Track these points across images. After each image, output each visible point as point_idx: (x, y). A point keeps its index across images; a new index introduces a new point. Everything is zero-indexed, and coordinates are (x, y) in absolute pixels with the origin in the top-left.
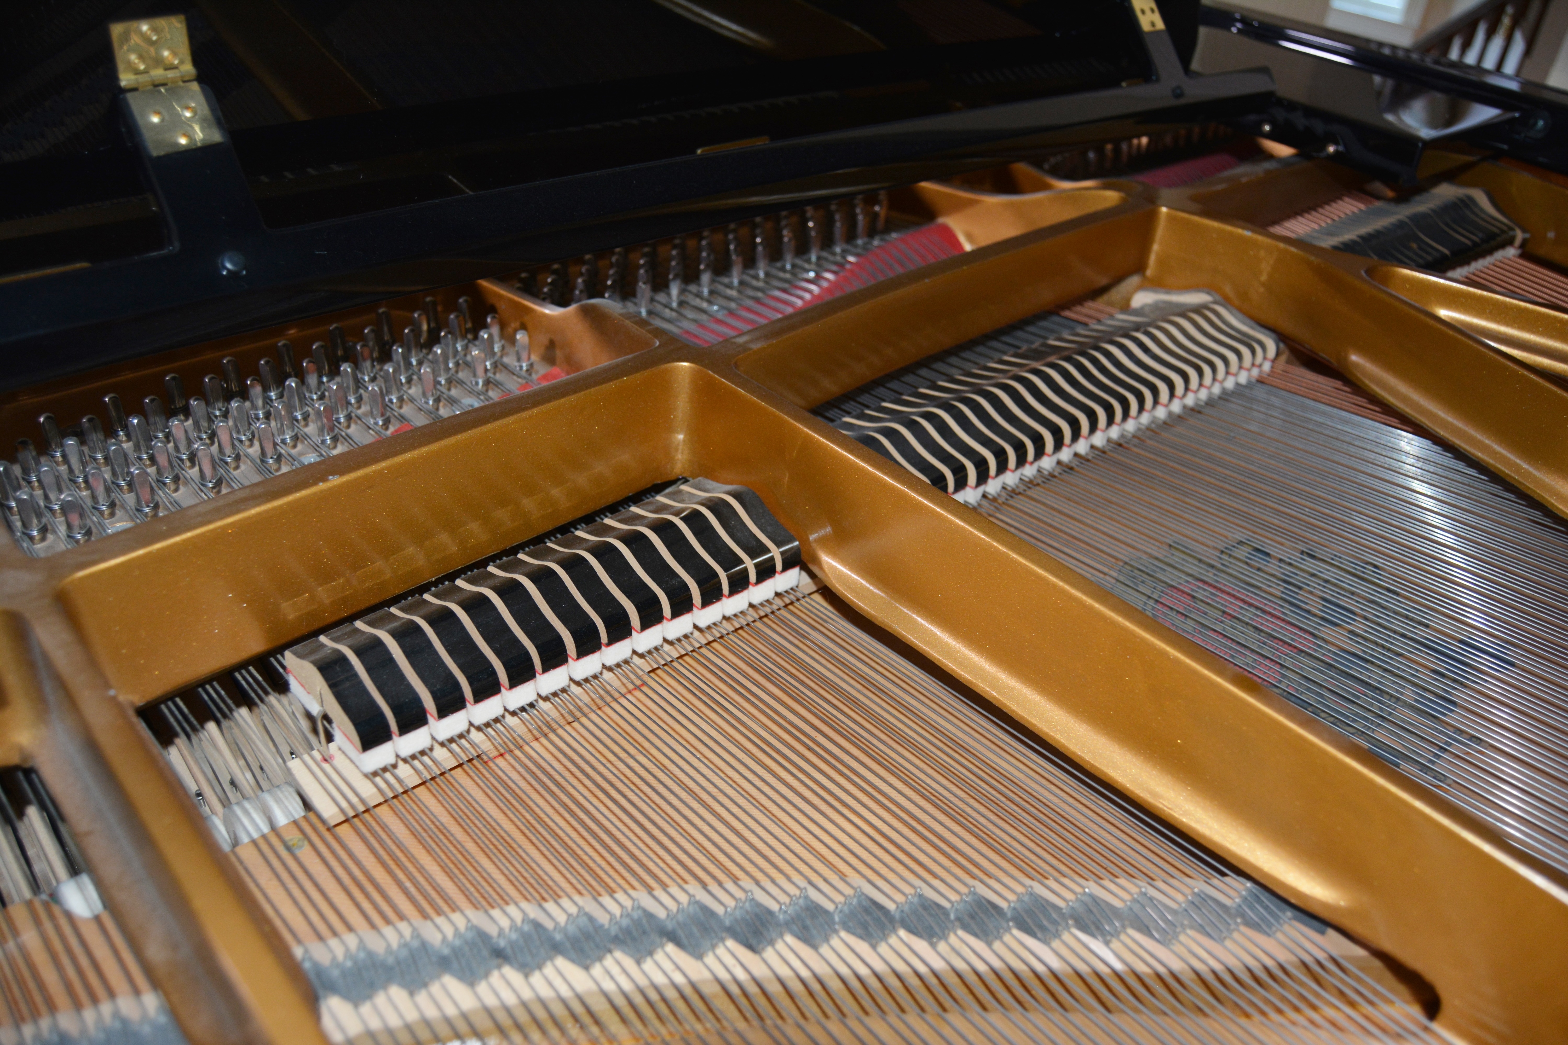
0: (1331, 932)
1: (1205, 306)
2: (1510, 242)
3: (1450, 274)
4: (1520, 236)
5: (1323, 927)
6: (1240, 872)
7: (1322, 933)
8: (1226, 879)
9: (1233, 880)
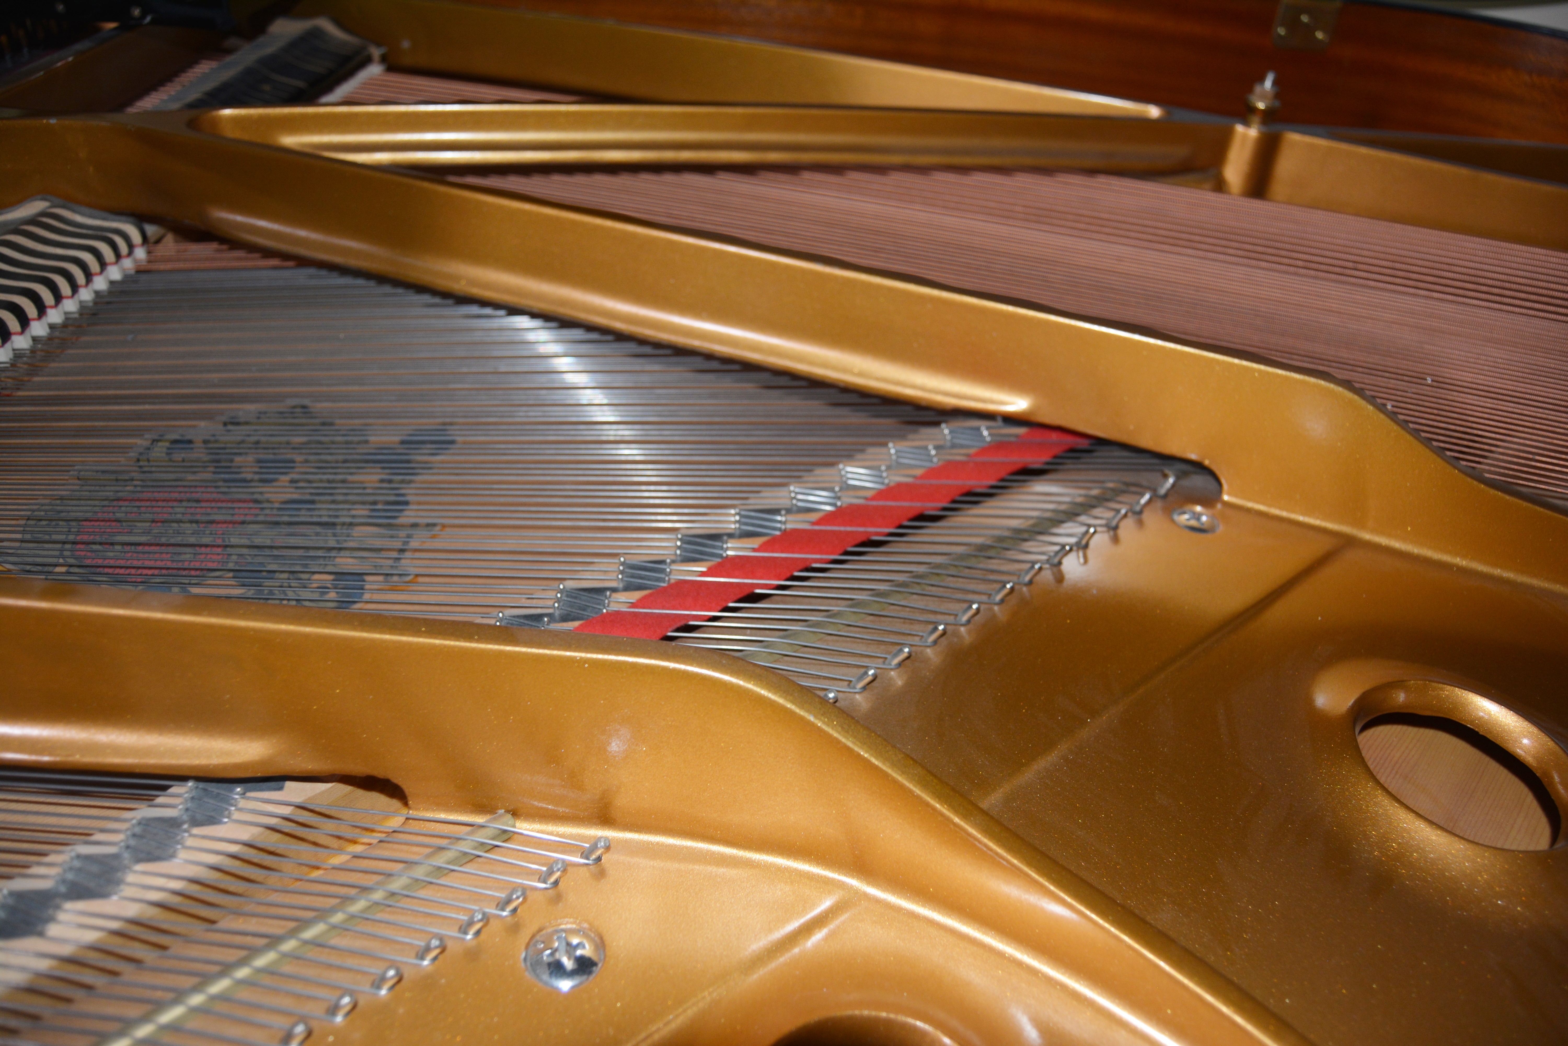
0: (289, 784)
1: (44, 214)
2: (367, 61)
3: (325, 99)
4: (376, 52)
5: (281, 783)
6: (182, 778)
7: (281, 789)
8: (171, 790)
9: (177, 789)
